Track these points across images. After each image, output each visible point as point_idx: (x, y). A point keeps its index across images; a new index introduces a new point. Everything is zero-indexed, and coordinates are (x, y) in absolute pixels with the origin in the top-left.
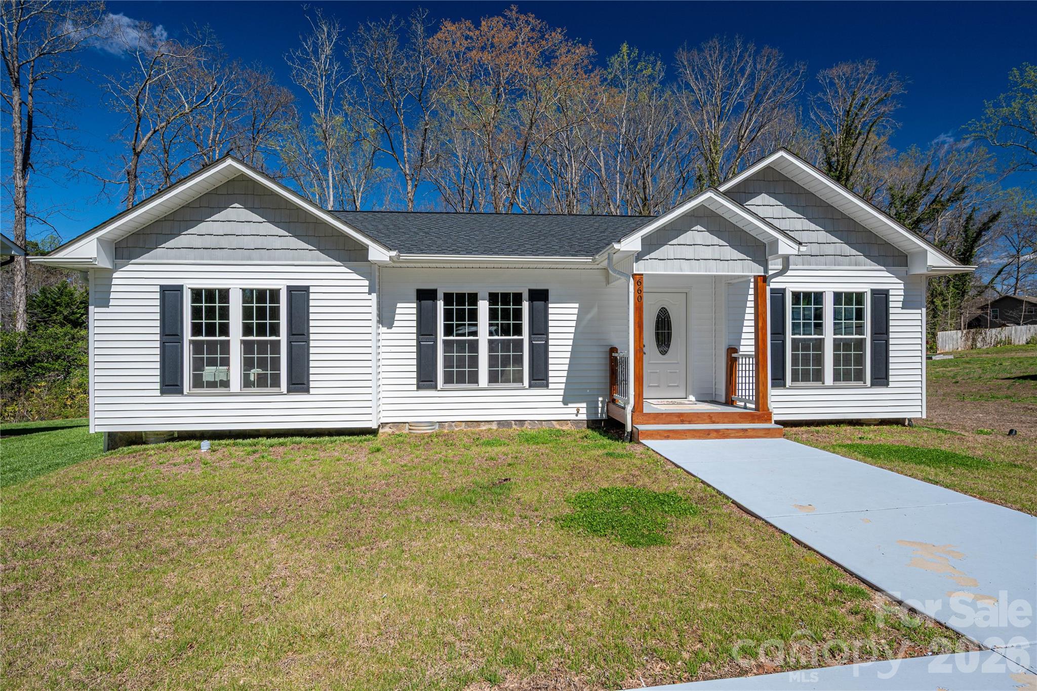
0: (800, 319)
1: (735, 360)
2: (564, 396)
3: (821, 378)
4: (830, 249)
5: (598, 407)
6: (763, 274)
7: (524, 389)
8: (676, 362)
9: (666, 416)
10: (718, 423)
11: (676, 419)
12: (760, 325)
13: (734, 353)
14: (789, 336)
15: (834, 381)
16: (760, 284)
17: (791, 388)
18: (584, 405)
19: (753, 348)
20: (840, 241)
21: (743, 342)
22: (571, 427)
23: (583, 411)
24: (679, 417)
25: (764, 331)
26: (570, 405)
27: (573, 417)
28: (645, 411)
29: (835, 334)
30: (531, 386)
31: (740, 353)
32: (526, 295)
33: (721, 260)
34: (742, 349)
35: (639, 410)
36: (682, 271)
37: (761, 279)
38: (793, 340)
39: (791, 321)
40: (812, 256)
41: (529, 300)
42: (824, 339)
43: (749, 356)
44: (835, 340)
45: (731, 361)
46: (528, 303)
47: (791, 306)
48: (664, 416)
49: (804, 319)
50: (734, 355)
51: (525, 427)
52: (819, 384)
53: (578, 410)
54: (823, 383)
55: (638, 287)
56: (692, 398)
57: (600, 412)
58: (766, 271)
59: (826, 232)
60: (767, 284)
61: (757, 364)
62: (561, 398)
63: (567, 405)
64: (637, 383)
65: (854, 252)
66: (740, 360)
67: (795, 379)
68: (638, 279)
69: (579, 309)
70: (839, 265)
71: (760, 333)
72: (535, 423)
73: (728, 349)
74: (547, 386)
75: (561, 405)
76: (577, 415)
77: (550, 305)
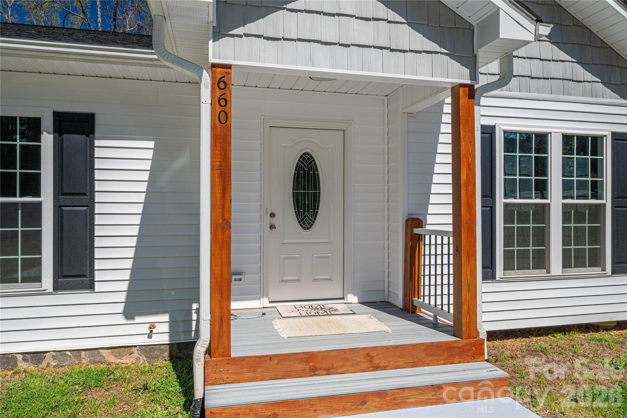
0: (516, 175)
1: (419, 238)
2: (128, 303)
3: (544, 263)
4: (556, 70)
5: (191, 320)
6: (468, 82)
7: (43, 293)
8: (327, 240)
9: (280, 361)
10: (385, 368)
11: (301, 366)
12: (463, 177)
13: (417, 227)
14: (500, 200)
15: (563, 267)
16: (464, 100)
17: (502, 281)
18: (165, 318)
19: (449, 219)
20: (570, 59)
21: (431, 209)
22: (138, 359)
23: (165, 328)
24: (307, 362)
25: (470, 189)
26: (138, 320)
27: (144, 341)
28: (234, 354)
29: (564, 197)
30: (57, 288)
31: (428, 227)
32: (47, 123)
33: (392, 50)
34: (430, 219)
35: (221, 351)
36: (313, 65)
37: (464, 92)
38: (506, 205)
39: (503, 177)
40: (532, 78)
41: (55, 132)
42: (549, 205)
43: (443, 233)
44: (564, 205)
45: (412, 240)
46: (52, 136)
47: (503, 154)
48: (275, 362)
49: (520, 175)
50: (417, 231)
51: (44, 365)
52: (541, 273)
53: (152, 327)
54: (548, 272)
55: (218, 93)
56: (353, 299)
57: (194, 329)
58: (474, 76)
59: (552, 43)
60: (476, 101)
61: (457, 250)
62: (120, 308)
63: (133, 319)
64: (217, 295)
65: (589, 76)
66: (427, 237)
67: (508, 267)
68: (219, 76)
69: (155, 149)
70: (569, 94)
71: (463, 192)
72: (66, 355)
73: (407, 221)
74: (90, 286)
75: (121, 319)
76: (150, 337)
77: (97, 143)
